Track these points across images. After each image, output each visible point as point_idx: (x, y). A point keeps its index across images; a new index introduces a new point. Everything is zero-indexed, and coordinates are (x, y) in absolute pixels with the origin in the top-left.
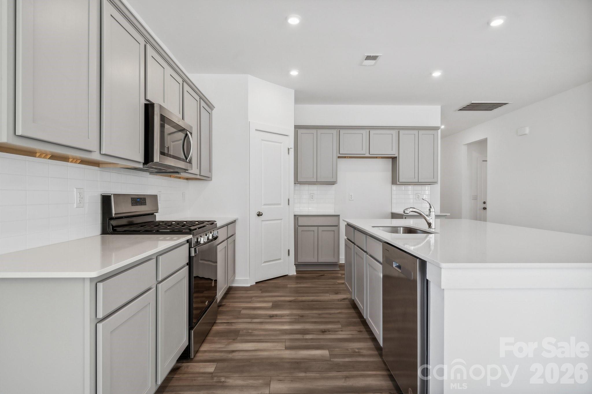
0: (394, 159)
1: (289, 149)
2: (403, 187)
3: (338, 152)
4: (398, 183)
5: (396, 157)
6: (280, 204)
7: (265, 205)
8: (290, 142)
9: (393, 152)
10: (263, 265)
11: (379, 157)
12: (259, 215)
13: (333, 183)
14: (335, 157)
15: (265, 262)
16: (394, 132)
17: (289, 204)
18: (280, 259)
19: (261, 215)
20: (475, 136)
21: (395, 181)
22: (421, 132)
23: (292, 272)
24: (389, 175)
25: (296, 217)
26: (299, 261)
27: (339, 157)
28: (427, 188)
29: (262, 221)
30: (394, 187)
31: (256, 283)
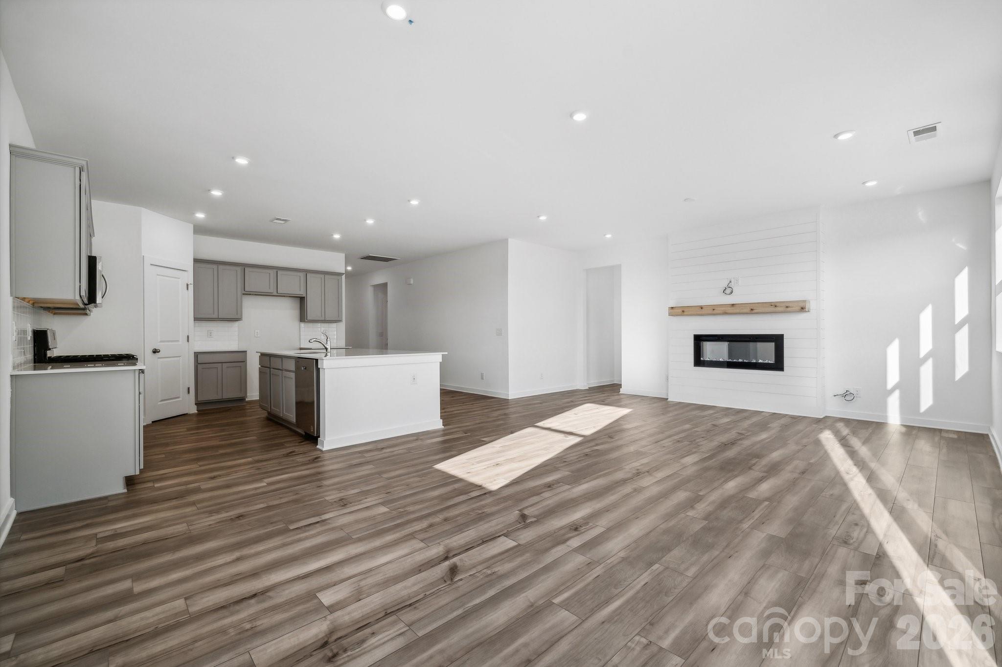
0: (302, 300)
1: (187, 285)
2: (311, 325)
3: (243, 289)
4: (306, 321)
5: (304, 297)
6: (178, 341)
7: (161, 341)
8: (189, 277)
9: (302, 293)
10: (159, 403)
11: (287, 296)
12: (155, 351)
13: (237, 319)
14: (239, 293)
15: (162, 401)
16: (302, 275)
17: (188, 341)
18: (178, 397)
19: (159, 352)
20: (379, 279)
21: (303, 318)
22: (327, 276)
23: (193, 410)
24: (296, 313)
25: (197, 355)
26: (199, 400)
27: (243, 294)
28: (334, 325)
29: (159, 358)
30: (302, 325)
31: (152, 422)
